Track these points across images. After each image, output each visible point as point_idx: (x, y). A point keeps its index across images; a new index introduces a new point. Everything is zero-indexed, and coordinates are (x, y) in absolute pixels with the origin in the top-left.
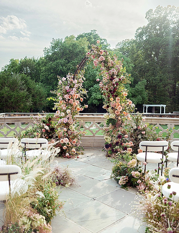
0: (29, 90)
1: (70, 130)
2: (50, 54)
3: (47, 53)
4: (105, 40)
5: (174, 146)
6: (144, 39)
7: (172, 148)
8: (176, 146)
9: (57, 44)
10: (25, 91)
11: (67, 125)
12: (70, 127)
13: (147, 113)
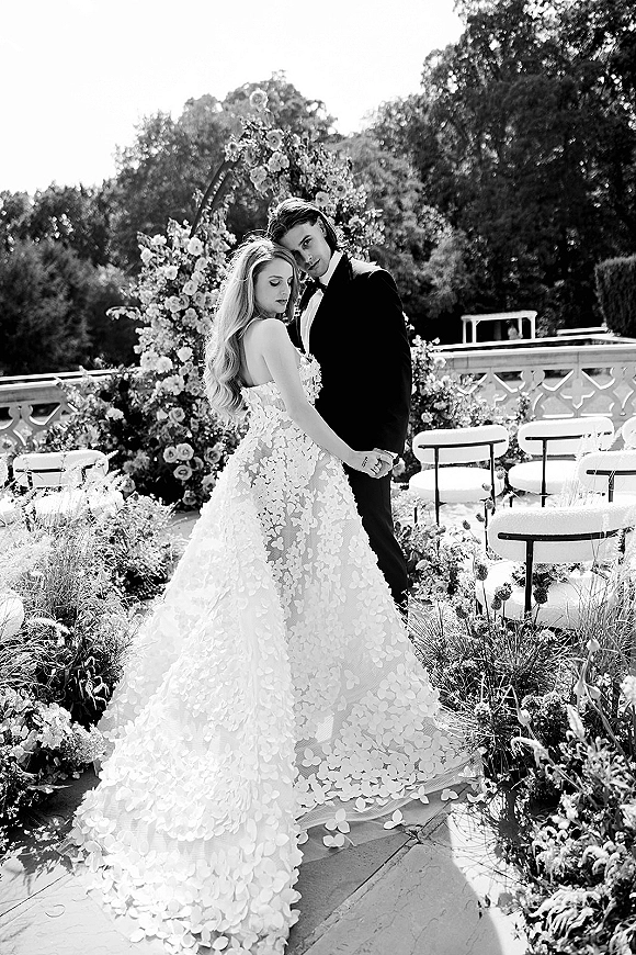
0: (73, 292)
1: (196, 418)
2: (135, 165)
3: (124, 161)
4: (320, 103)
5: (527, 439)
6: (453, 88)
7: (523, 445)
8: (534, 439)
9: (154, 130)
10: (61, 297)
11: (185, 400)
12: (194, 407)
13: (475, 344)
